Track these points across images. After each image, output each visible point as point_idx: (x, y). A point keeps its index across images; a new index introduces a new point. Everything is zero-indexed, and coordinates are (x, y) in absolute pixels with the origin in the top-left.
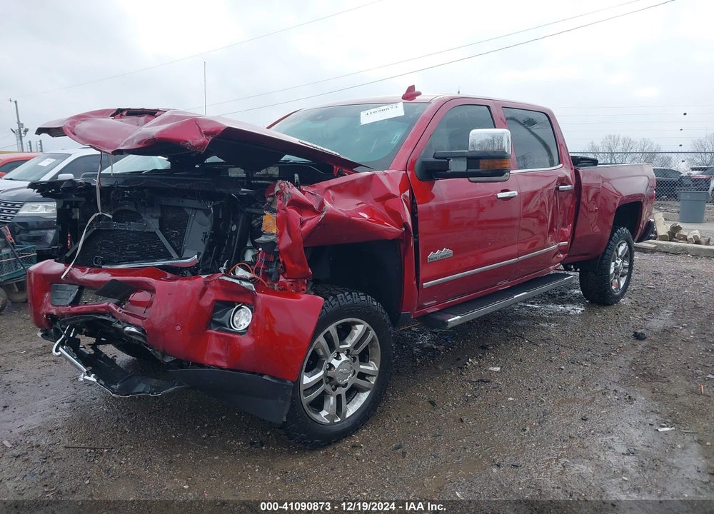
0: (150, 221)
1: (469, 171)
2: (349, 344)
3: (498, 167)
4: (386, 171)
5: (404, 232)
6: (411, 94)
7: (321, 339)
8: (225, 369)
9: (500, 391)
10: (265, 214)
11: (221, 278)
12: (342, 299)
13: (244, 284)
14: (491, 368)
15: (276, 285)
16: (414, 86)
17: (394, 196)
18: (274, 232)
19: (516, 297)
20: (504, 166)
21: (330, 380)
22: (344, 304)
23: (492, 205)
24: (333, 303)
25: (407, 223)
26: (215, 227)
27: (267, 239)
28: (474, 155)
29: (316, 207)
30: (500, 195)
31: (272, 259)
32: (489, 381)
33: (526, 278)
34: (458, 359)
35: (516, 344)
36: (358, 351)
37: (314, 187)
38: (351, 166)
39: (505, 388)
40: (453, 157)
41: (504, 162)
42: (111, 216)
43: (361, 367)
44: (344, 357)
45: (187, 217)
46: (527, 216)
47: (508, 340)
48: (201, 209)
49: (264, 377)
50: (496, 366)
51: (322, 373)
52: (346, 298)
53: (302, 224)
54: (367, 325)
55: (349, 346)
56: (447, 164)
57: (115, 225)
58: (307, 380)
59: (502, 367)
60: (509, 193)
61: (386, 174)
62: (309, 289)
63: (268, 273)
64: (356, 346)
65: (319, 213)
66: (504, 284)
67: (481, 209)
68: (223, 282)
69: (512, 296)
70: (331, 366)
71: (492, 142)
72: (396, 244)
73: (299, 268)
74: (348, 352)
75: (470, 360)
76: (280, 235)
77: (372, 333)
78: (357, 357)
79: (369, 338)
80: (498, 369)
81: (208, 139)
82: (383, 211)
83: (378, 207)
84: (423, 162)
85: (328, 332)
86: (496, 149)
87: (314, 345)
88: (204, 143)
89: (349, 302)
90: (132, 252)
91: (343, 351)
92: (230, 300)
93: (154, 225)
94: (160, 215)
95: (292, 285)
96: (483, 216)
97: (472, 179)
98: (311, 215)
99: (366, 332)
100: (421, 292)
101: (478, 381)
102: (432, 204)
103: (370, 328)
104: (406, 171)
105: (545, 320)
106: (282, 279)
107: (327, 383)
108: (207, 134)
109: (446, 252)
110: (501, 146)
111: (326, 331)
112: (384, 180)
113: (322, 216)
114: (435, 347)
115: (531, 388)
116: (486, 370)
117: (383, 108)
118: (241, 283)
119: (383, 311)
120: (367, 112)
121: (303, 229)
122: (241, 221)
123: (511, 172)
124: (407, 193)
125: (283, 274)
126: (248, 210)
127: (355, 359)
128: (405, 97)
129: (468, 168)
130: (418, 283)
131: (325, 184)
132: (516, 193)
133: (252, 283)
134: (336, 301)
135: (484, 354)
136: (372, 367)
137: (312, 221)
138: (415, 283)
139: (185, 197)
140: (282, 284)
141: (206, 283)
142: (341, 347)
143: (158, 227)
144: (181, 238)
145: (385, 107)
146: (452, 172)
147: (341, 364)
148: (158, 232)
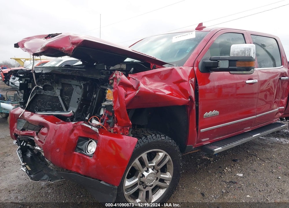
0: (57, 91)
1: (230, 67)
2: (154, 163)
3: (247, 66)
4: (181, 67)
5: (189, 101)
6: (200, 27)
7: (137, 161)
8: (82, 175)
9: (242, 190)
10: (108, 90)
11: (82, 124)
12: (150, 139)
13: (94, 128)
14: (238, 174)
15: (112, 129)
16: (202, 23)
17: (185, 81)
18: (112, 100)
19: (254, 136)
20: (251, 65)
21: (142, 183)
22: (151, 141)
23: (243, 86)
24: (145, 141)
25: (192, 96)
26: (84, 95)
27: (108, 104)
28: (233, 59)
29: (135, 86)
30: (248, 82)
31: (111, 114)
32: (236, 183)
33: (260, 126)
34: (220, 167)
35: (252, 160)
36: (160, 167)
37: (136, 75)
38: (161, 64)
39: (245, 188)
40: (221, 60)
41: (251, 63)
42: (42, 88)
43: (162, 175)
44: (151, 171)
45: (73, 89)
46: (262, 92)
47: (248, 157)
48: (78, 86)
49: (101, 182)
50: (240, 173)
51: (137, 179)
52: (152, 138)
53: (126, 96)
54: (166, 153)
55: (154, 164)
56: (217, 64)
57: (43, 92)
58: (128, 183)
59: (244, 174)
60: (252, 80)
61: (181, 68)
62: (130, 133)
63: (108, 122)
64: (159, 164)
65: (135, 90)
66: (248, 129)
67: (238, 88)
68: (83, 126)
69: (252, 136)
70: (143, 176)
71: (244, 52)
72: (185, 107)
73: (124, 121)
74: (154, 168)
75: (226, 168)
76: (115, 102)
77: (169, 157)
78: (159, 171)
79: (167, 160)
80: (241, 175)
81: (74, 47)
82: (178, 89)
83: (175, 87)
84: (204, 62)
85: (141, 157)
86: (246, 55)
87: (132, 165)
88: (71, 49)
89: (155, 140)
90: (49, 106)
91: (151, 167)
92: (86, 136)
93: (58, 93)
94: (61, 88)
95: (121, 130)
96: (239, 92)
97: (231, 72)
98: (132, 91)
99: (165, 156)
100: (199, 134)
101: (230, 182)
102: (208, 86)
103: (167, 154)
104: (193, 67)
105: (269, 147)
106: (116, 126)
107: (140, 185)
108: (73, 44)
109: (215, 112)
110: (250, 54)
111: (140, 156)
112: (180, 72)
113: (137, 92)
114: (208, 159)
115: (261, 190)
116: (235, 175)
117: (184, 34)
118: (92, 127)
119: (176, 145)
120: (176, 36)
121: (126, 99)
122: (98, 93)
123: (255, 69)
124: (193, 80)
125: (116, 123)
126: (102, 87)
127: (158, 171)
128: (197, 29)
129: (229, 66)
130: (197, 129)
131: (143, 73)
132: (257, 81)
133: (97, 128)
134: (147, 139)
135: (234, 165)
136: (168, 176)
137: (132, 94)
138: (195, 129)
139: (73, 79)
140: (116, 129)
141: (74, 126)
142: (150, 165)
143: (59, 94)
144: (69, 100)
145: (186, 34)
146: (220, 68)
147: (149, 175)
148: (59, 97)
